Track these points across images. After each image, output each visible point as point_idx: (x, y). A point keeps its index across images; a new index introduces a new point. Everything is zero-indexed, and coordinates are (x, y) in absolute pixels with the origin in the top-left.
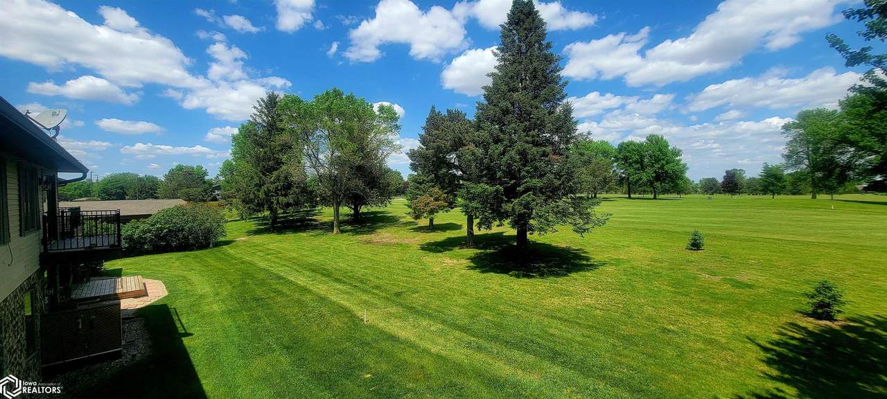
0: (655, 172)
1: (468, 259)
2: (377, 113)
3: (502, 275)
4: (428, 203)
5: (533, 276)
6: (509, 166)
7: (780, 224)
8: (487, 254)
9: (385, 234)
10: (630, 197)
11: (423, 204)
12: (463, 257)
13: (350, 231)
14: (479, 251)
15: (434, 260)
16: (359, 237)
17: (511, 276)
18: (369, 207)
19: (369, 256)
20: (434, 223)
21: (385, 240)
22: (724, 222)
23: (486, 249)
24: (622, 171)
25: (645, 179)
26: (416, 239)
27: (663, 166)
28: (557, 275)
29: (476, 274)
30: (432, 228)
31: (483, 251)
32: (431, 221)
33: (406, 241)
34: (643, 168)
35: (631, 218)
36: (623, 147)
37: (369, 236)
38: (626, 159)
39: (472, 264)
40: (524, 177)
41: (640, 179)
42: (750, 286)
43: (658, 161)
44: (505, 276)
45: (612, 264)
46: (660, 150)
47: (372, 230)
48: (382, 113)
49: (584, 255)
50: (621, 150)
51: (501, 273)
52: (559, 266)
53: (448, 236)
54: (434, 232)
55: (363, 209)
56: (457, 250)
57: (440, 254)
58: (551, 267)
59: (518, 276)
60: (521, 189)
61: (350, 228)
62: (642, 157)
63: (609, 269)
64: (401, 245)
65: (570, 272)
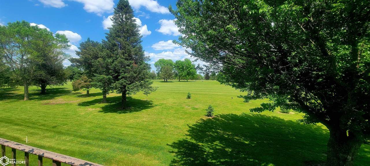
0: (187, 72)
1: (101, 108)
2: (55, 38)
3: (113, 113)
4: (81, 83)
5: (127, 112)
6: (115, 68)
7: (216, 89)
8: (111, 105)
9: (60, 99)
10: (179, 81)
11: (77, 84)
12: (98, 107)
13: (37, 98)
14: (107, 104)
15: (83, 109)
16: (42, 102)
17: (118, 113)
18: (52, 86)
19: (45, 110)
20: (90, 93)
21: (58, 102)
22: (202, 89)
23: (112, 103)
24: (177, 71)
25: (184, 74)
26: (78, 100)
27: (189, 70)
28: (137, 111)
29: (102, 114)
30: (88, 95)
31: (109, 104)
32: (88, 91)
33: (71, 102)
34: (183, 70)
35: (175, 88)
36: (177, 62)
37: (49, 100)
38: (178, 67)
39: (102, 110)
40: (121, 73)
41: (182, 74)
42: (197, 109)
43: (188, 68)
44: (114, 113)
45: (159, 105)
46: (189, 64)
47: (52, 98)
48: (58, 38)
49: (151, 103)
50: (176, 63)
51: (113, 112)
52: (139, 108)
53: (96, 99)
54: (89, 97)
55: (48, 87)
56: (97, 105)
57: (88, 107)
58: (136, 108)
59: (120, 113)
60: (120, 77)
61: (37, 97)
62: (183, 67)
63: (157, 107)
64: (67, 104)
65: (142, 110)
